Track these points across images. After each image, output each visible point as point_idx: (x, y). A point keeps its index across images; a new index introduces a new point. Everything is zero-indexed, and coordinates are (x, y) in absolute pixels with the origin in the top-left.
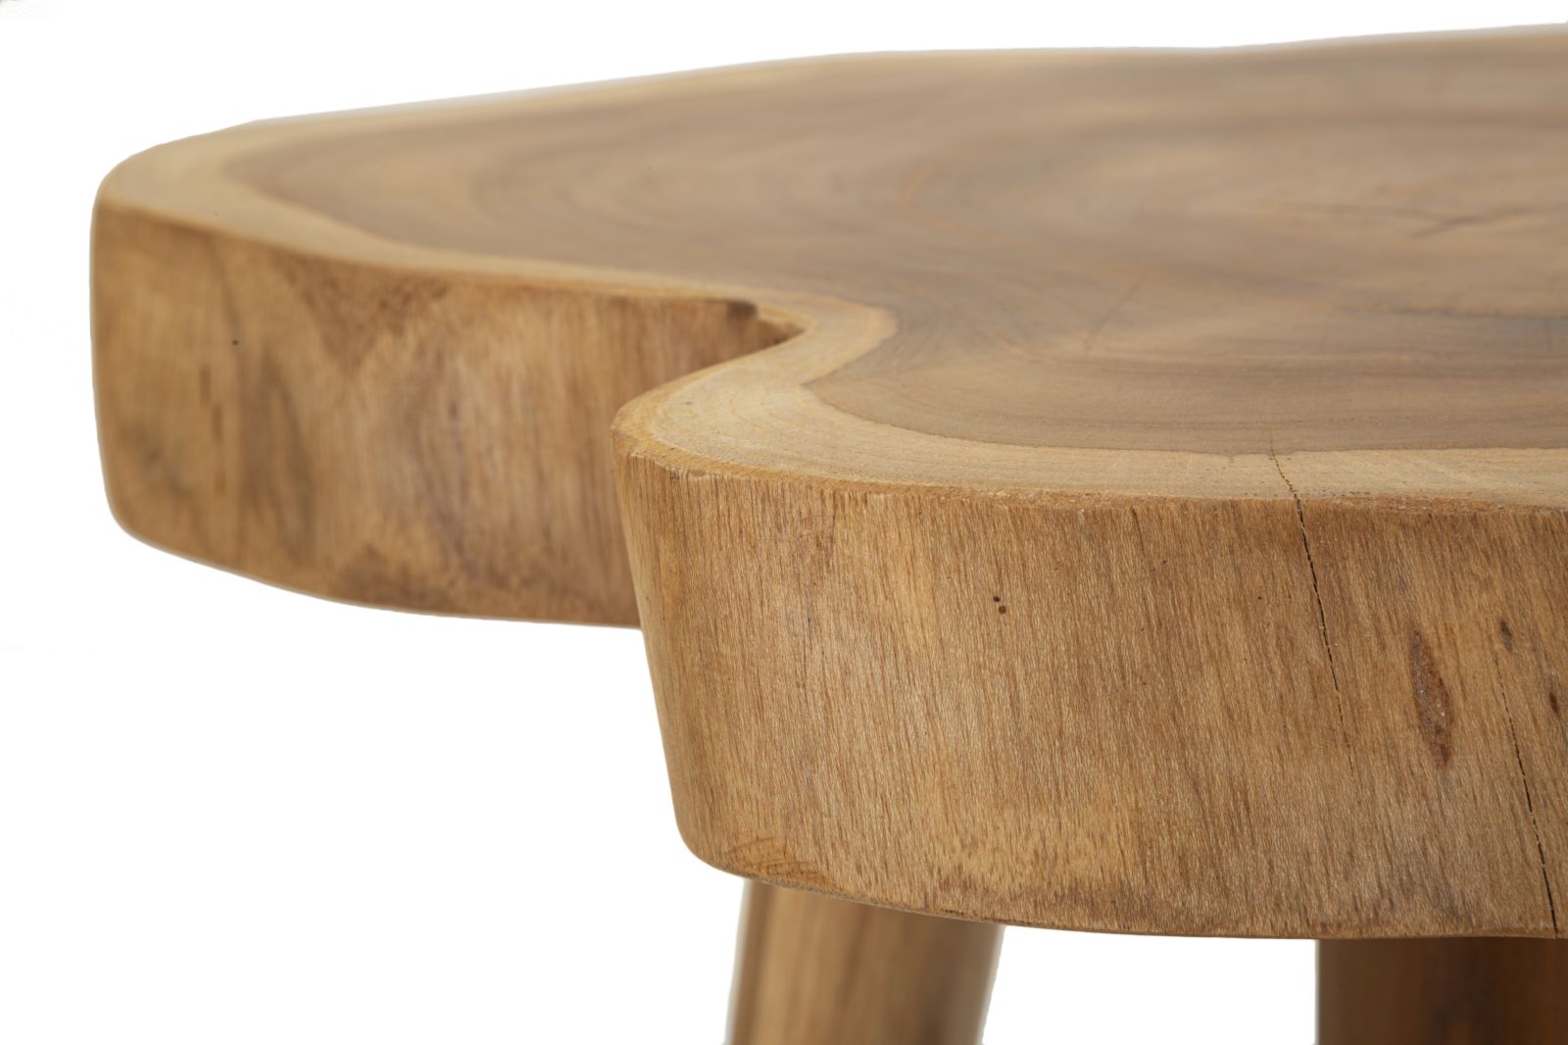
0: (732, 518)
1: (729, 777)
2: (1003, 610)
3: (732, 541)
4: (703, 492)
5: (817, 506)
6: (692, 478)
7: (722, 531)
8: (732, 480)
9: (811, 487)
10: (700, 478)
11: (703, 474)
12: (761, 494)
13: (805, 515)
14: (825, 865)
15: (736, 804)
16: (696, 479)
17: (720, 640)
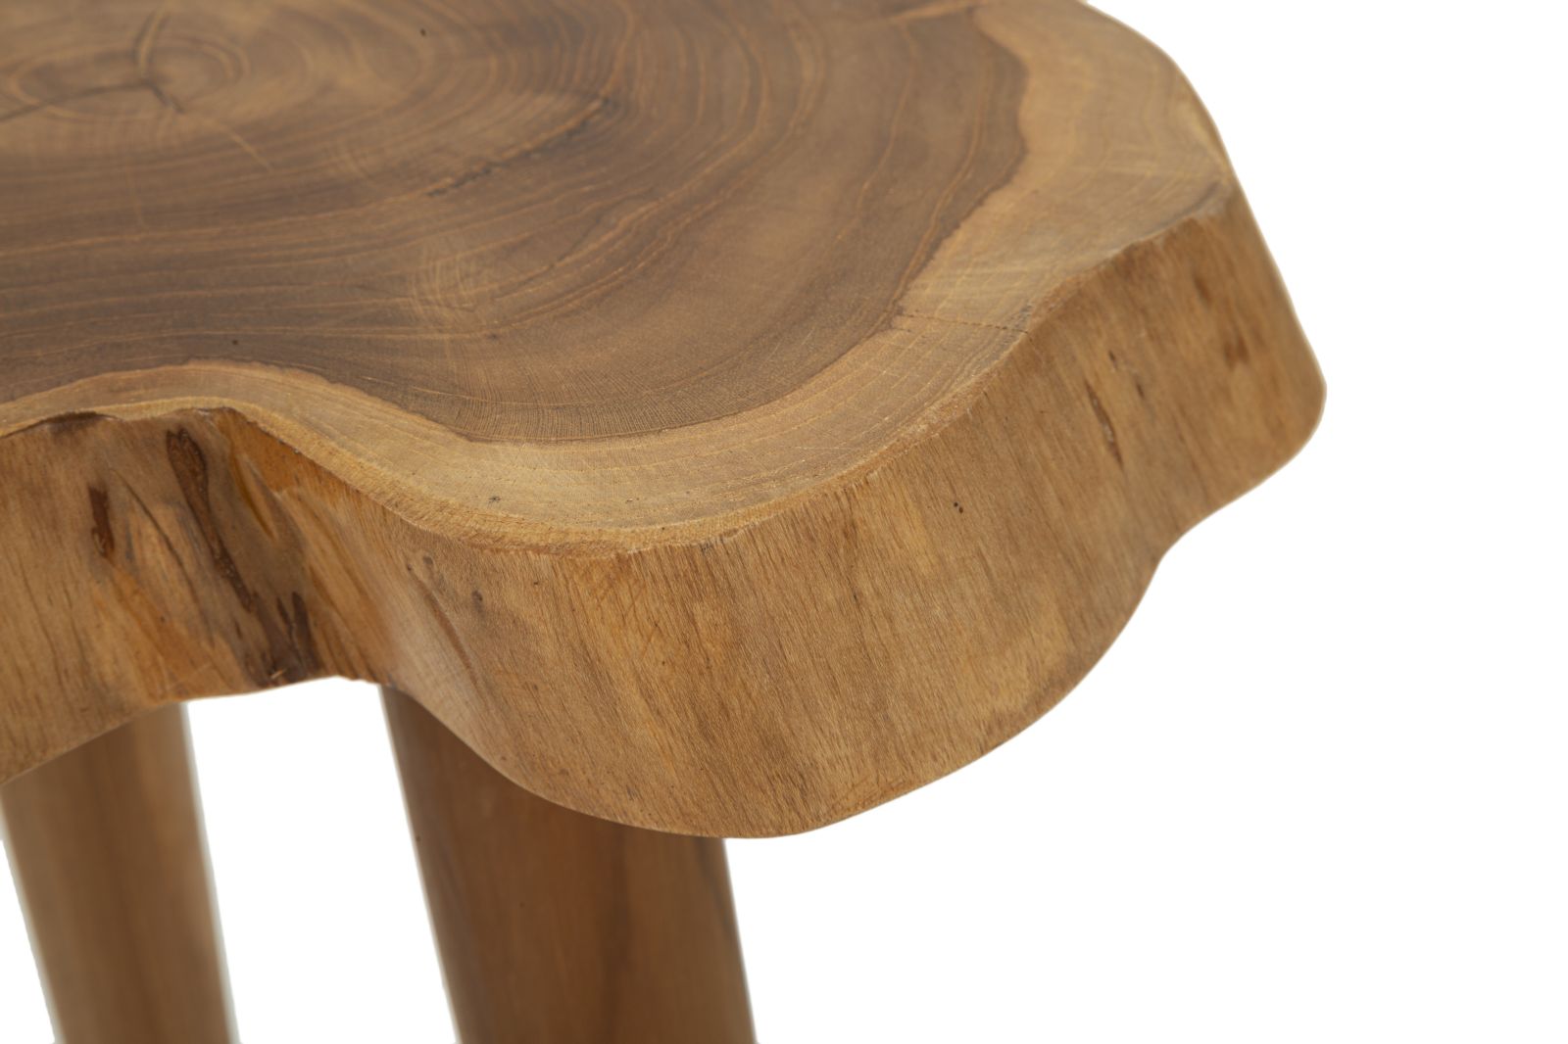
0: (772, 554)
1: (818, 755)
2: (961, 511)
3: (777, 570)
4: (741, 546)
5: (835, 505)
6: (727, 540)
7: (767, 567)
8: (763, 523)
9: (826, 495)
10: (735, 536)
11: (735, 531)
12: (789, 521)
13: (829, 519)
14: (910, 771)
15: (829, 771)
16: (731, 539)
17: (787, 654)
